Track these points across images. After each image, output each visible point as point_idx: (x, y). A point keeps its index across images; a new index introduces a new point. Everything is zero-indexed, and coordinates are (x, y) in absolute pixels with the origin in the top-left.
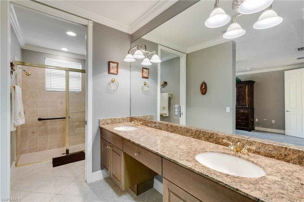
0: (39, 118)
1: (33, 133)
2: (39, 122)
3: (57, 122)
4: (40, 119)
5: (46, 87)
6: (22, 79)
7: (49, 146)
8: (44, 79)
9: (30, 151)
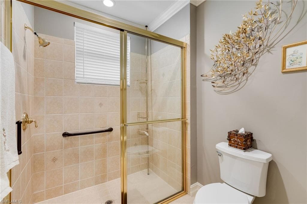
0: (65, 133)
1: (54, 160)
2: (64, 139)
3: (94, 139)
4: (65, 135)
5: (76, 75)
6: (35, 60)
7: (80, 181)
8: (72, 60)
9: (49, 196)
